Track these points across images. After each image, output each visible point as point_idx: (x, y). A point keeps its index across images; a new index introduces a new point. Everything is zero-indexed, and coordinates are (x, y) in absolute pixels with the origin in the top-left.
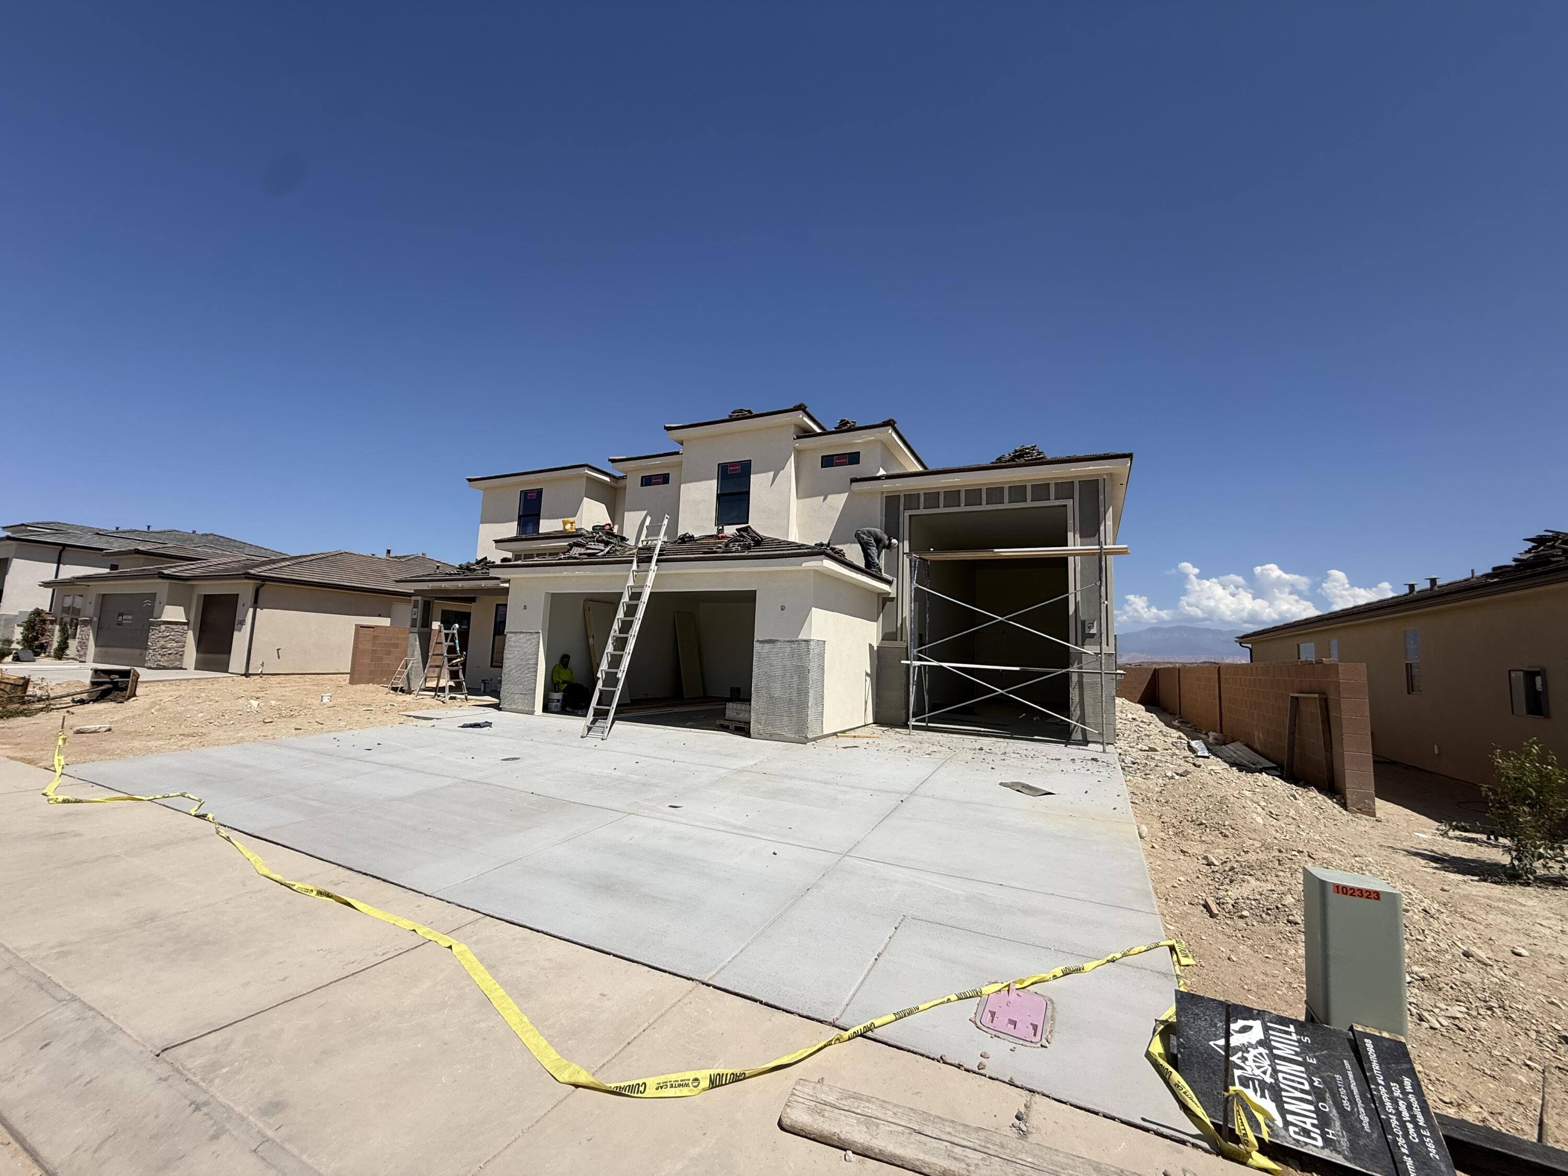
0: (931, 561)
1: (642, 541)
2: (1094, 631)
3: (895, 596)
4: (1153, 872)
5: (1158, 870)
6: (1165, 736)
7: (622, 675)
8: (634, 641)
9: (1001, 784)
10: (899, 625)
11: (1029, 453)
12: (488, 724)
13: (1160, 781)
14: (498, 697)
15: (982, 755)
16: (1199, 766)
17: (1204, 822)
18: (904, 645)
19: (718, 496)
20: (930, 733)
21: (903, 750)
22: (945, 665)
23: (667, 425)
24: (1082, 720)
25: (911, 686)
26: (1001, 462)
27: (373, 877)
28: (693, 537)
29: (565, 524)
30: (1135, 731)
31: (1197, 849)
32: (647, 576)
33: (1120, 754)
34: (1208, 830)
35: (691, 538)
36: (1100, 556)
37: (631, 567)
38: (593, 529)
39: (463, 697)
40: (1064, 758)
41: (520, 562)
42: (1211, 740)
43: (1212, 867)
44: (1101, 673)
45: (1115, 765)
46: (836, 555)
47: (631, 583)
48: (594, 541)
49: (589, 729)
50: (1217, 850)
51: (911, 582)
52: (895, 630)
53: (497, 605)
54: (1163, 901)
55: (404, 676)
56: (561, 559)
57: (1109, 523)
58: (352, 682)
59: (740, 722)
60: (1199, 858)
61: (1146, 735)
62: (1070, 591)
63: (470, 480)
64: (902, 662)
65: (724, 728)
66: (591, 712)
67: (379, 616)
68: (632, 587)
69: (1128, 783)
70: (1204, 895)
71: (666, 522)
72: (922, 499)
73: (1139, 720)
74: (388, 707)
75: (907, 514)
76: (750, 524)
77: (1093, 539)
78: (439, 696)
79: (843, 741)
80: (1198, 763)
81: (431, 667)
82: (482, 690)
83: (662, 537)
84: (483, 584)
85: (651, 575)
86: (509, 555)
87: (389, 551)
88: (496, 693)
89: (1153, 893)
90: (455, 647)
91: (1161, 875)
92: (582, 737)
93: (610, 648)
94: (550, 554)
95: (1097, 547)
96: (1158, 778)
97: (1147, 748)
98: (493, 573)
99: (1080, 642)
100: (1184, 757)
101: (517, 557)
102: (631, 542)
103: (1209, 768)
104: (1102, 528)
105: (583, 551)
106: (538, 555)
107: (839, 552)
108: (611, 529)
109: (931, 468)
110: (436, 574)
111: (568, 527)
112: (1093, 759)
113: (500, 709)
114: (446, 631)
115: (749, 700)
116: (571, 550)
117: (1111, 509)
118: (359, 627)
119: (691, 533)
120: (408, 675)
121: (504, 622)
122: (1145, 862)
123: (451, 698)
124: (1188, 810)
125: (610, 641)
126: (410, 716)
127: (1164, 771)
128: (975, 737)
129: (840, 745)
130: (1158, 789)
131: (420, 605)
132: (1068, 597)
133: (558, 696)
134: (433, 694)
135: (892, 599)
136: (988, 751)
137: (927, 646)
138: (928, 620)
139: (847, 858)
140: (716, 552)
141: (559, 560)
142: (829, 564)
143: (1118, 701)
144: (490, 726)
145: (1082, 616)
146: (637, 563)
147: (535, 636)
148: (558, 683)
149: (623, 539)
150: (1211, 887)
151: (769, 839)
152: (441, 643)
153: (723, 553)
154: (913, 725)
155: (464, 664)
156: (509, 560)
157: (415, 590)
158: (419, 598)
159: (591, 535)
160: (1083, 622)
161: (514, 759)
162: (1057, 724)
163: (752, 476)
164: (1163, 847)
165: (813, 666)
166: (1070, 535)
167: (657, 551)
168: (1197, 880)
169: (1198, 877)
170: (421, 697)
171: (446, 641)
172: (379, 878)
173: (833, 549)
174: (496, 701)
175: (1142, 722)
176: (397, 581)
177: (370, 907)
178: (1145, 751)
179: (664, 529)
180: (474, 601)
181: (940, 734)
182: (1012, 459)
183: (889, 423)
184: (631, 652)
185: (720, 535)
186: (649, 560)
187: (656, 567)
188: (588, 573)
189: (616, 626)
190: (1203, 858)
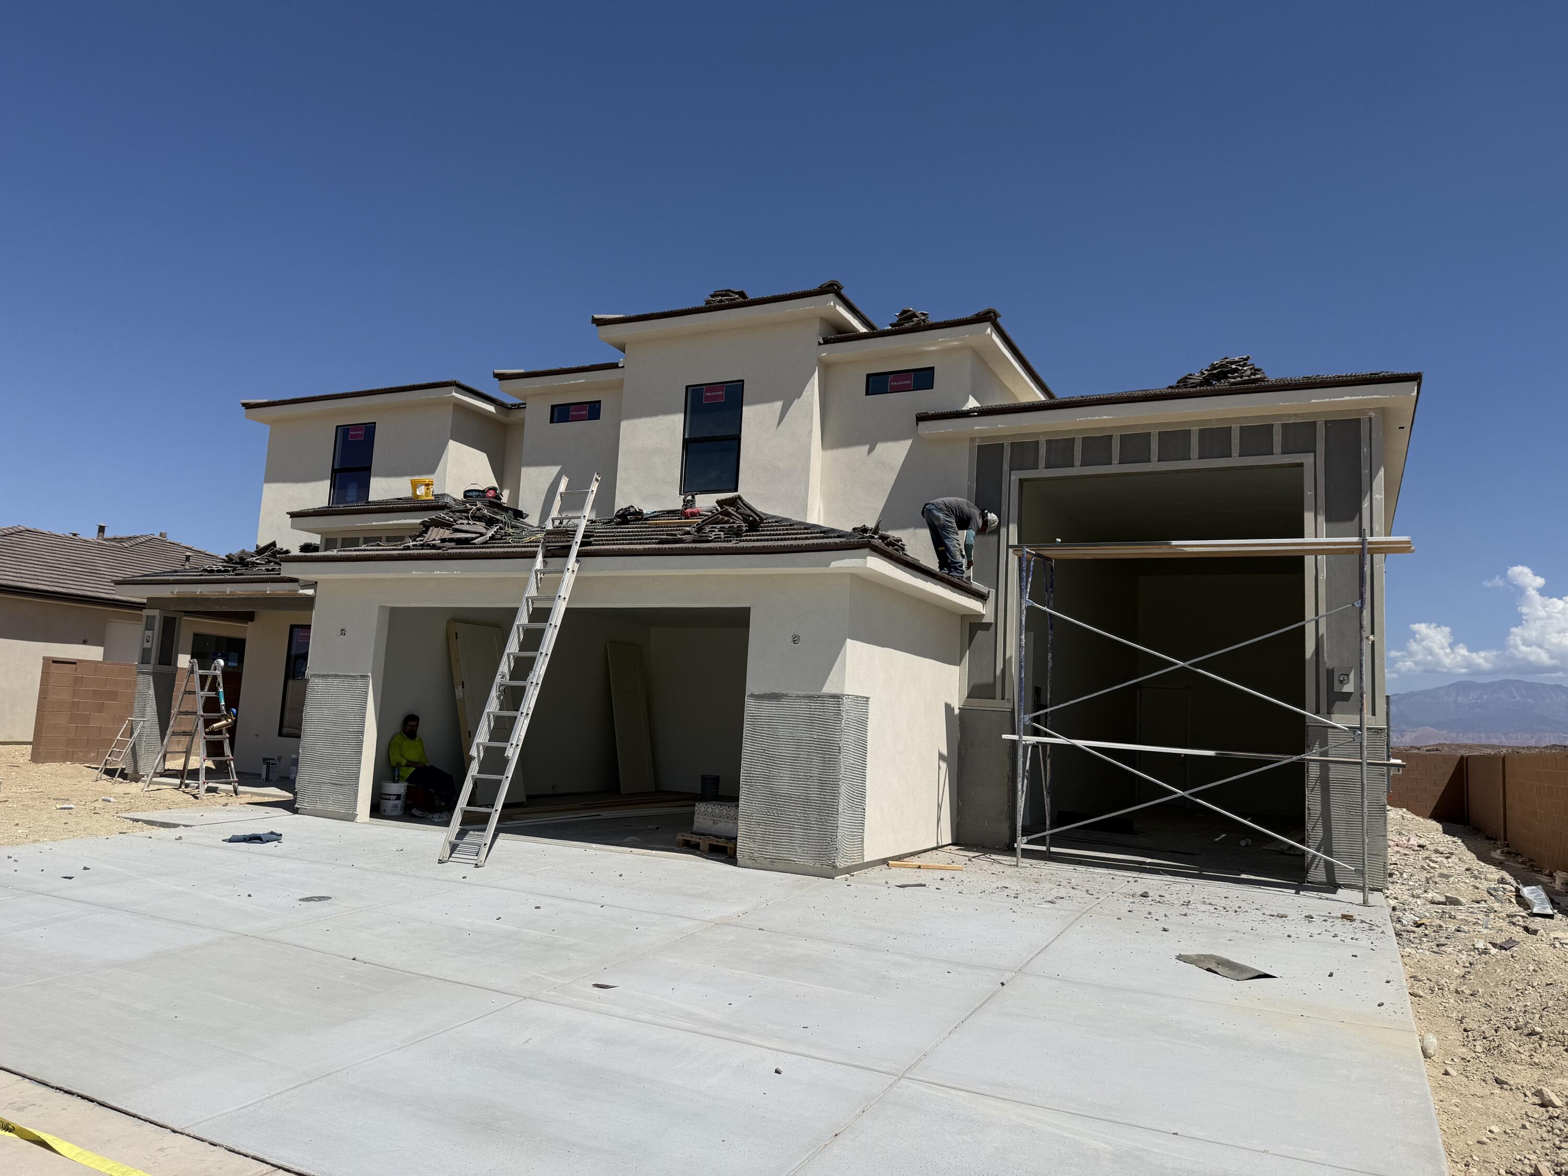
0: (1057, 561)
1: (553, 520)
2: (1349, 688)
3: (993, 621)
4: (1445, 1117)
5: (1454, 1112)
6: (1476, 877)
7: (513, 753)
8: (537, 692)
9: (1179, 958)
10: (998, 672)
11: (1236, 370)
12: (275, 837)
13: (1464, 957)
14: (291, 789)
15: (1144, 907)
16: (1535, 932)
17: (1538, 1029)
18: (1007, 706)
19: (686, 443)
20: (1053, 866)
21: (1006, 892)
22: (1080, 743)
23: (596, 316)
24: (1326, 845)
25: (1020, 779)
26: (1185, 386)
27: (83, 1097)
28: (640, 513)
29: (415, 486)
30: (1423, 867)
31: (1524, 1077)
32: (559, 581)
33: (1394, 909)
34: (1544, 1044)
35: (638, 515)
36: (1363, 553)
37: (533, 565)
38: (465, 496)
39: (230, 787)
40: (1292, 914)
41: (334, 552)
42: (1558, 885)
43: (1550, 1109)
44: (1360, 763)
45: (1383, 928)
46: (890, 549)
47: (532, 591)
48: (467, 518)
49: (454, 848)
50: (1560, 1081)
51: (1021, 595)
52: (991, 680)
53: (292, 627)
54: (1461, 1166)
55: (127, 750)
56: (408, 548)
57: (1379, 496)
58: (36, 758)
59: (718, 837)
60: (1528, 1093)
61: (1442, 875)
62: (1307, 617)
63: (247, 406)
64: (1004, 736)
65: (690, 847)
66: (457, 817)
67: (85, 642)
68: (534, 600)
69: (1406, 960)
70: (1533, 1157)
71: (594, 487)
72: (1043, 451)
73: (1432, 848)
74: (99, 805)
75: (1016, 476)
76: (743, 491)
77: (1348, 524)
78: (187, 786)
79: (898, 874)
80: (1532, 926)
81: (174, 734)
82: (264, 776)
83: (588, 512)
84: (269, 589)
85: (568, 580)
86: (316, 539)
87: (102, 529)
88: (287, 783)
89: (1443, 1152)
90: (217, 700)
91: (1458, 1122)
92: (440, 862)
93: (493, 705)
94: (389, 539)
95: (1356, 539)
96: (1460, 951)
97: (1443, 899)
98: (288, 570)
99: (1323, 707)
100: (1508, 916)
101: (329, 543)
102: (533, 520)
103: (1552, 935)
104: (1366, 505)
105: (447, 534)
106: (367, 541)
107: (896, 544)
108: (498, 497)
109: (1061, 395)
110: (185, 570)
111: (421, 491)
112: (1344, 917)
113: (295, 811)
114: (201, 672)
115: (734, 799)
116: (426, 532)
117: (1382, 473)
118: (51, 663)
119: (638, 505)
120: (133, 749)
121: (304, 657)
122: (1432, 1100)
123: (209, 790)
124: (1510, 1009)
125: (494, 693)
126: (137, 821)
127: (1471, 939)
128: (1135, 874)
129: (893, 882)
130: (1459, 971)
131: (157, 625)
132: (1303, 628)
133: (398, 788)
134: (178, 781)
135: (987, 626)
136: (1158, 899)
137: (1048, 710)
138: (1050, 665)
139: (904, 1082)
140: (681, 541)
141: (404, 549)
142: (877, 565)
143: (1394, 814)
144: (278, 840)
145: (1328, 661)
146: (544, 557)
147: (360, 682)
148: (399, 765)
149: (519, 514)
150: (1547, 1145)
151: (768, 1045)
152: (194, 693)
153: (694, 541)
154: (1023, 850)
155: (232, 730)
156: (315, 548)
157: (148, 598)
158: (156, 613)
159: (462, 507)
160: (1330, 673)
161: (321, 899)
162: (1282, 853)
163: (745, 409)
164: (1464, 1073)
165: (847, 740)
166: (1309, 517)
167: (579, 538)
168: (1523, 1132)
169: (1524, 1127)
170: (157, 787)
171: (202, 689)
172: (92, 1101)
173: (883, 538)
174: (287, 795)
175: (1436, 851)
176: (117, 583)
177: (79, 1150)
178: (1439, 903)
179: (591, 498)
180: (252, 620)
181: (1071, 867)
182: (1206, 381)
183: (988, 317)
184: (530, 713)
185: (689, 510)
186: (564, 552)
187: (577, 566)
188: (457, 574)
189: (504, 667)
190: (1534, 1094)
